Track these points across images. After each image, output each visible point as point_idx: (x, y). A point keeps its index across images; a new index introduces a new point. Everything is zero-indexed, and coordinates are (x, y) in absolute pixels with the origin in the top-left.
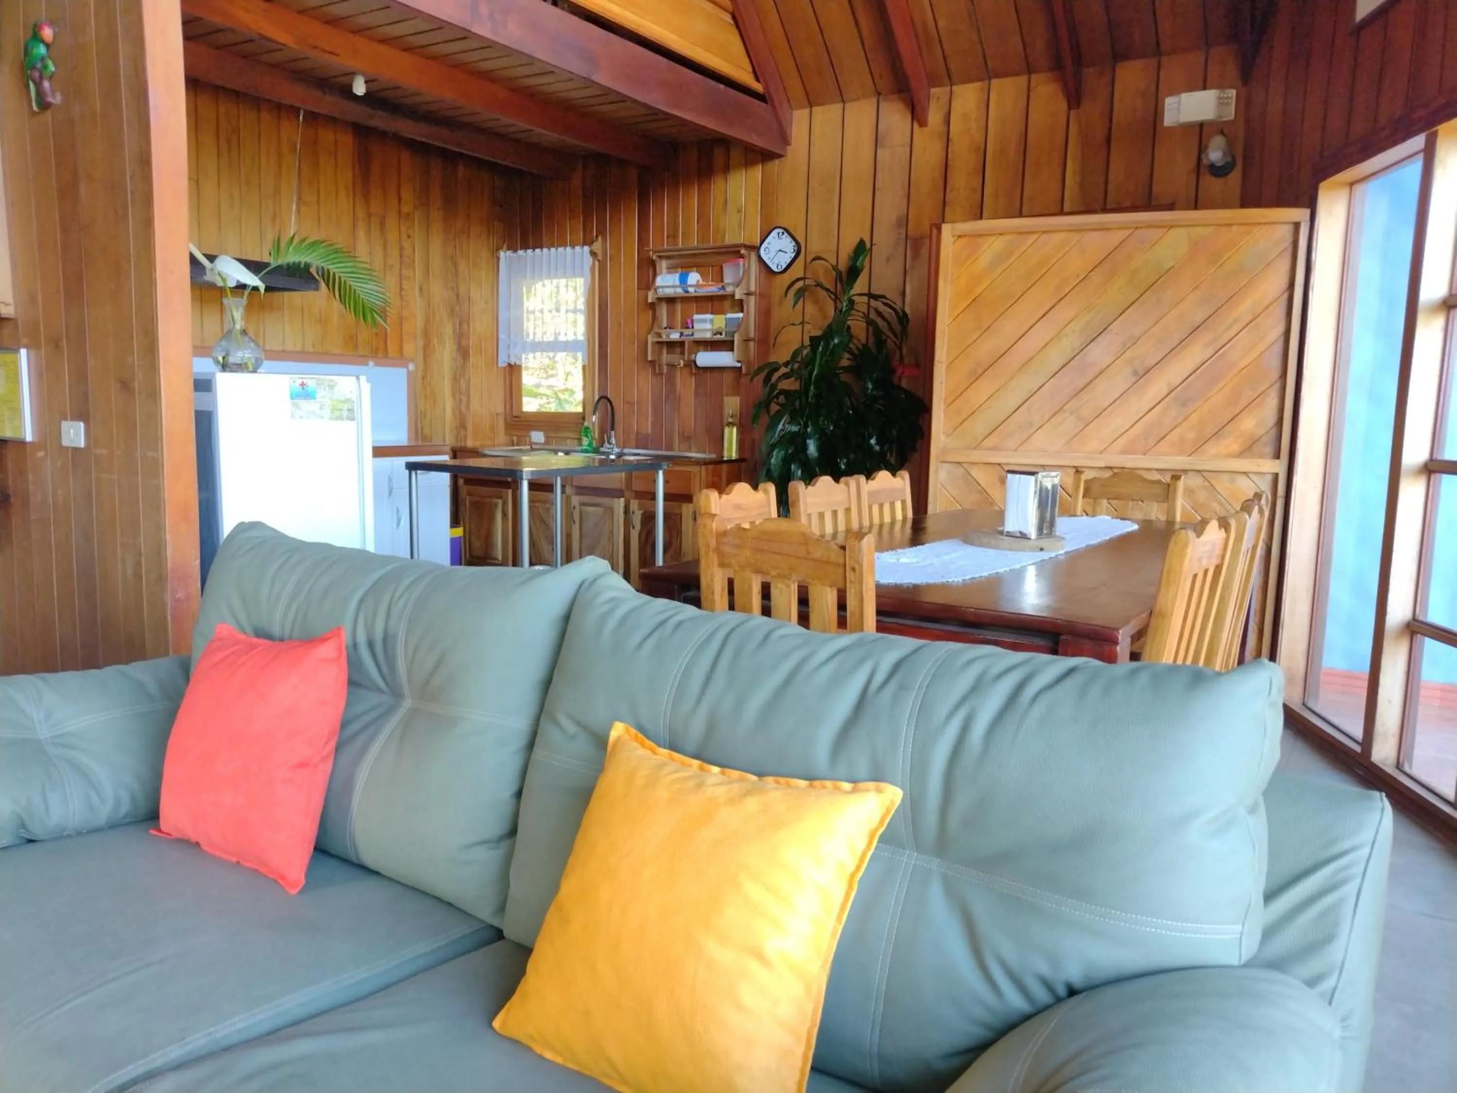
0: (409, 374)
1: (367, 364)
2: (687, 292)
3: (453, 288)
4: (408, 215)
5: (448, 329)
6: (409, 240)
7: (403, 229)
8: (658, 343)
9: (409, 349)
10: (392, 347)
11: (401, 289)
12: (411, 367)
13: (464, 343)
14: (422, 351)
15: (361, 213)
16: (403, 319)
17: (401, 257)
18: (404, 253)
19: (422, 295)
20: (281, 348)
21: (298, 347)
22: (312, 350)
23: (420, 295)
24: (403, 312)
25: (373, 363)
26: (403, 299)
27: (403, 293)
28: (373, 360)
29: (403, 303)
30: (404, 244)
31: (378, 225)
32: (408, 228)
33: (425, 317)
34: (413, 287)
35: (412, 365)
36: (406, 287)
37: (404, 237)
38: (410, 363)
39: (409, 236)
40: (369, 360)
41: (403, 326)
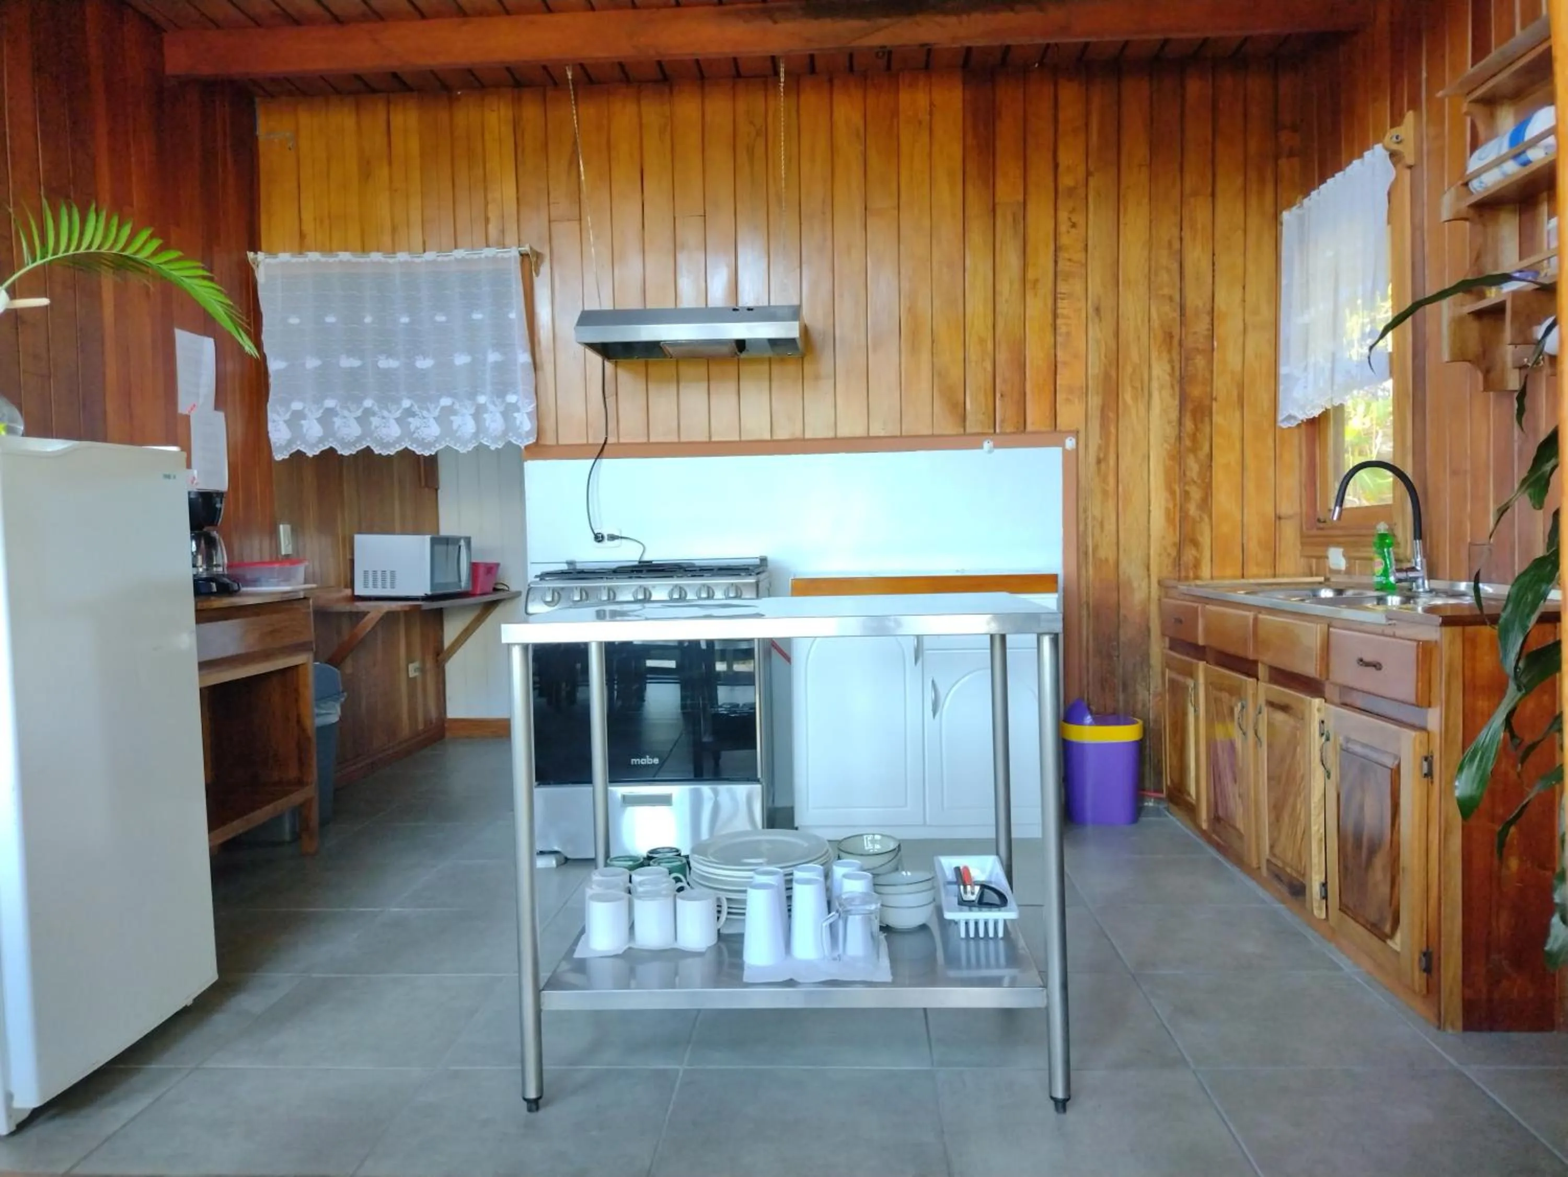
0: (1066, 453)
1: (980, 447)
2: (1526, 163)
3: (1171, 299)
4: (1071, 191)
5: (1160, 371)
6: (1073, 231)
7: (1063, 215)
8: (1479, 314)
9: (1070, 414)
10: (1035, 414)
11: (1055, 316)
12: (1070, 443)
13: (1196, 391)
14: (1098, 413)
15: (976, 207)
16: (1059, 366)
17: (1056, 262)
18: (1063, 255)
19: (1100, 320)
20: (831, 434)
21: (860, 431)
22: (882, 434)
23: (1097, 320)
24: (1059, 354)
25: (991, 444)
26: (1058, 331)
27: (1059, 321)
28: (992, 440)
29: (1059, 339)
30: (1064, 240)
31: (1010, 219)
32: (1073, 211)
33: (1106, 357)
34: (1080, 310)
35: (1074, 440)
36: (1065, 312)
37: (1063, 228)
38: (1069, 438)
39: (1074, 225)
40: (985, 440)
41: (1058, 377)
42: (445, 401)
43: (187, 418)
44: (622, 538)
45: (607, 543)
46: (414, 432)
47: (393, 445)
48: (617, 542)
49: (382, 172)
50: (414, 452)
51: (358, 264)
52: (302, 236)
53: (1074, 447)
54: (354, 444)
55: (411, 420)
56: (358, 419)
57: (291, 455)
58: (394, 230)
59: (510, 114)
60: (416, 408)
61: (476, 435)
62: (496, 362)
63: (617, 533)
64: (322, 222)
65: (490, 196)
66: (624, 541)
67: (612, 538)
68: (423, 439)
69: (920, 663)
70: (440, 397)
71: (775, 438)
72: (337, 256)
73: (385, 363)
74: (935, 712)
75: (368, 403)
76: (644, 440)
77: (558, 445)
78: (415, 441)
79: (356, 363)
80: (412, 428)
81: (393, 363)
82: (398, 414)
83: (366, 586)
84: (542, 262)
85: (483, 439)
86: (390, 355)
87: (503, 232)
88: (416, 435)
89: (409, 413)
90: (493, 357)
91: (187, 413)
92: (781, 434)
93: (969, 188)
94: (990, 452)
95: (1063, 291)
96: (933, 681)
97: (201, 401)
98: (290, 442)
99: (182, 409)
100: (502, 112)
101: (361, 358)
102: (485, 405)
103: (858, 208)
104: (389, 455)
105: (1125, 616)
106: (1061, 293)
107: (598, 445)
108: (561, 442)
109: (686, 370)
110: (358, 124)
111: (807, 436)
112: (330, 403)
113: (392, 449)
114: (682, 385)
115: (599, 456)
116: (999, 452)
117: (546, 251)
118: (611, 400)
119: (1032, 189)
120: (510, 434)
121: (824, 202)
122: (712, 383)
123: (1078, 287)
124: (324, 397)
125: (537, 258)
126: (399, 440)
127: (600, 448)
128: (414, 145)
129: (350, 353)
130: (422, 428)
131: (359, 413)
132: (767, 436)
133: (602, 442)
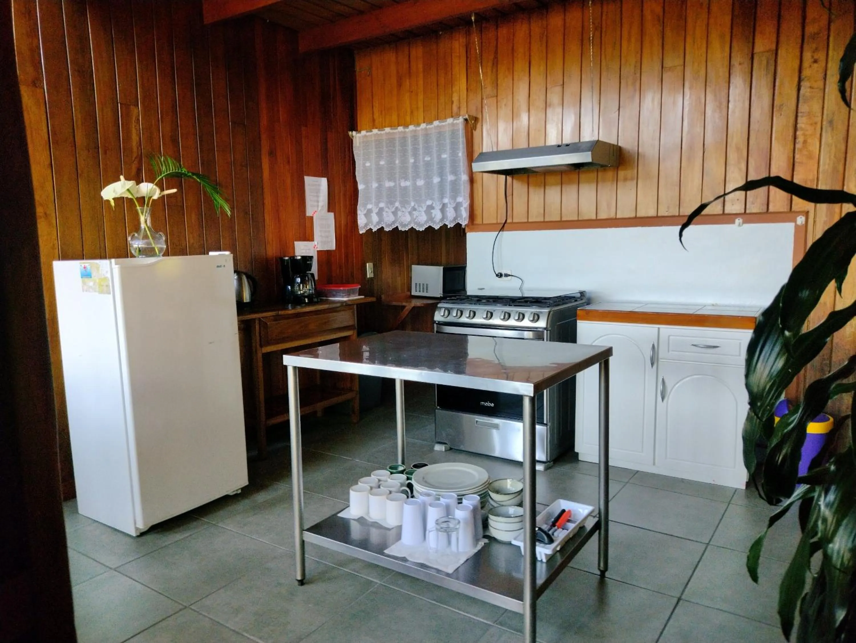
1: (733, 222)
12: (801, 220)
16: (796, 165)
17: (799, 90)
18: (805, 84)
19: (833, 129)
20: (633, 215)
21: (652, 213)
22: (666, 214)
23: (829, 129)
24: (797, 156)
25: (741, 220)
26: (797, 141)
27: (798, 133)
28: (742, 218)
29: (797, 146)
30: (806, 72)
31: (764, 62)
32: (816, 50)
33: (835, 157)
34: (816, 123)
35: (803, 218)
36: (803, 126)
37: (806, 64)
38: (800, 217)
39: (815, 61)
40: (736, 218)
41: (795, 173)
42: (429, 203)
43: (312, 218)
44: (513, 276)
45: (504, 278)
46: (415, 219)
47: (407, 225)
48: (509, 278)
49: (407, 83)
50: (415, 229)
51: (393, 133)
52: (374, 120)
53: (804, 223)
54: (391, 225)
55: (414, 212)
56: (393, 213)
57: (367, 231)
58: (412, 112)
59: (464, 40)
60: (416, 207)
61: (442, 220)
62: (451, 181)
63: (509, 273)
64: (381, 112)
65: (454, 89)
66: (513, 277)
67: (507, 275)
68: (420, 222)
69: (655, 366)
70: (426, 200)
71: (598, 218)
72: (384, 130)
73: (403, 184)
74: (663, 399)
75: (397, 204)
76: (526, 221)
77: (483, 224)
78: (416, 223)
79: (392, 184)
80: (415, 217)
81: (408, 183)
82: (409, 210)
83: (416, 291)
84: (478, 122)
85: (446, 221)
86: (406, 179)
87: (459, 108)
88: (416, 220)
89: (414, 209)
90: (450, 178)
91: (312, 215)
92: (603, 216)
93: (734, 44)
94: (739, 225)
95: (802, 111)
96: (663, 379)
97: (320, 209)
98: (366, 225)
99: (309, 213)
100: (461, 40)
101: (395, 182)
102: (447, 203)
103: (657, 67)
104: (405, 230)
105: (837, 344)
106: (801, 113)
107: (501, 223)
108: (484, 222)
109: (550, 179)
110: (397, 58)
111: (618, 217)
112: (382, 205)
113: (407, 227)
114: (547, 187)
115: (502, 229)
116: (746, 226)
117: (479, 116)
118: (509, 198)
119: (783, 38)
120: (459, 219)
121: (635, 66)
122: (563, 186)
123: (816, 107)
124: (379, 202)
125: (475, 121)
126: (410, 223)
127: (502, 225)
128: (421, 66)
129: (390, 180)
130: (419, 217)
131: (393, 210)
132: (594, 217)
133: (504, 222)
